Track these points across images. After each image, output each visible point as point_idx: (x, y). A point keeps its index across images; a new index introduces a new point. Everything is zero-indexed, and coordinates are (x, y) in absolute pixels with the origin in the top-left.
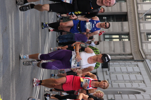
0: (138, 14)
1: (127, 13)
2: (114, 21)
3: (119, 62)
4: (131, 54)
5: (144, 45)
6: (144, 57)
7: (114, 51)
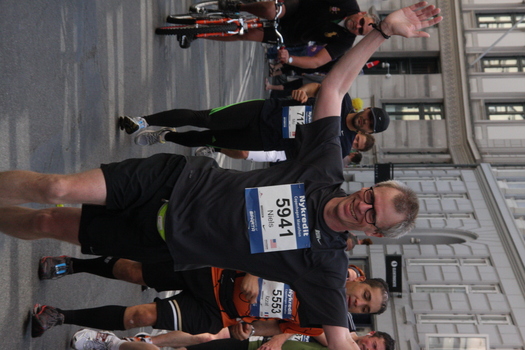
0: (466, 56)
1: (439, 53)
2: (408, 72)
3: (417, 170)
4: (447, 152)
5: (478, 129)
6: (477, 157)
7: (406, 144)
